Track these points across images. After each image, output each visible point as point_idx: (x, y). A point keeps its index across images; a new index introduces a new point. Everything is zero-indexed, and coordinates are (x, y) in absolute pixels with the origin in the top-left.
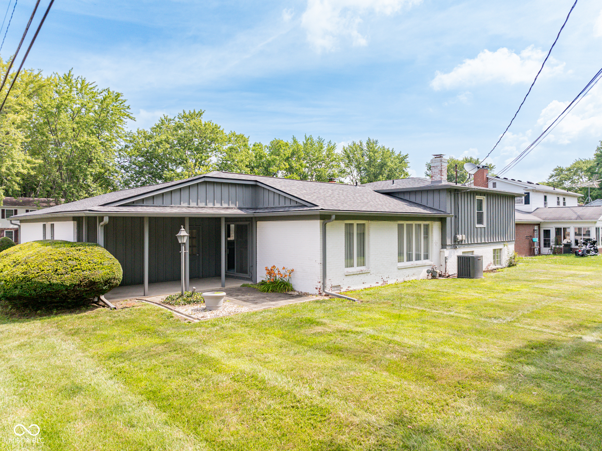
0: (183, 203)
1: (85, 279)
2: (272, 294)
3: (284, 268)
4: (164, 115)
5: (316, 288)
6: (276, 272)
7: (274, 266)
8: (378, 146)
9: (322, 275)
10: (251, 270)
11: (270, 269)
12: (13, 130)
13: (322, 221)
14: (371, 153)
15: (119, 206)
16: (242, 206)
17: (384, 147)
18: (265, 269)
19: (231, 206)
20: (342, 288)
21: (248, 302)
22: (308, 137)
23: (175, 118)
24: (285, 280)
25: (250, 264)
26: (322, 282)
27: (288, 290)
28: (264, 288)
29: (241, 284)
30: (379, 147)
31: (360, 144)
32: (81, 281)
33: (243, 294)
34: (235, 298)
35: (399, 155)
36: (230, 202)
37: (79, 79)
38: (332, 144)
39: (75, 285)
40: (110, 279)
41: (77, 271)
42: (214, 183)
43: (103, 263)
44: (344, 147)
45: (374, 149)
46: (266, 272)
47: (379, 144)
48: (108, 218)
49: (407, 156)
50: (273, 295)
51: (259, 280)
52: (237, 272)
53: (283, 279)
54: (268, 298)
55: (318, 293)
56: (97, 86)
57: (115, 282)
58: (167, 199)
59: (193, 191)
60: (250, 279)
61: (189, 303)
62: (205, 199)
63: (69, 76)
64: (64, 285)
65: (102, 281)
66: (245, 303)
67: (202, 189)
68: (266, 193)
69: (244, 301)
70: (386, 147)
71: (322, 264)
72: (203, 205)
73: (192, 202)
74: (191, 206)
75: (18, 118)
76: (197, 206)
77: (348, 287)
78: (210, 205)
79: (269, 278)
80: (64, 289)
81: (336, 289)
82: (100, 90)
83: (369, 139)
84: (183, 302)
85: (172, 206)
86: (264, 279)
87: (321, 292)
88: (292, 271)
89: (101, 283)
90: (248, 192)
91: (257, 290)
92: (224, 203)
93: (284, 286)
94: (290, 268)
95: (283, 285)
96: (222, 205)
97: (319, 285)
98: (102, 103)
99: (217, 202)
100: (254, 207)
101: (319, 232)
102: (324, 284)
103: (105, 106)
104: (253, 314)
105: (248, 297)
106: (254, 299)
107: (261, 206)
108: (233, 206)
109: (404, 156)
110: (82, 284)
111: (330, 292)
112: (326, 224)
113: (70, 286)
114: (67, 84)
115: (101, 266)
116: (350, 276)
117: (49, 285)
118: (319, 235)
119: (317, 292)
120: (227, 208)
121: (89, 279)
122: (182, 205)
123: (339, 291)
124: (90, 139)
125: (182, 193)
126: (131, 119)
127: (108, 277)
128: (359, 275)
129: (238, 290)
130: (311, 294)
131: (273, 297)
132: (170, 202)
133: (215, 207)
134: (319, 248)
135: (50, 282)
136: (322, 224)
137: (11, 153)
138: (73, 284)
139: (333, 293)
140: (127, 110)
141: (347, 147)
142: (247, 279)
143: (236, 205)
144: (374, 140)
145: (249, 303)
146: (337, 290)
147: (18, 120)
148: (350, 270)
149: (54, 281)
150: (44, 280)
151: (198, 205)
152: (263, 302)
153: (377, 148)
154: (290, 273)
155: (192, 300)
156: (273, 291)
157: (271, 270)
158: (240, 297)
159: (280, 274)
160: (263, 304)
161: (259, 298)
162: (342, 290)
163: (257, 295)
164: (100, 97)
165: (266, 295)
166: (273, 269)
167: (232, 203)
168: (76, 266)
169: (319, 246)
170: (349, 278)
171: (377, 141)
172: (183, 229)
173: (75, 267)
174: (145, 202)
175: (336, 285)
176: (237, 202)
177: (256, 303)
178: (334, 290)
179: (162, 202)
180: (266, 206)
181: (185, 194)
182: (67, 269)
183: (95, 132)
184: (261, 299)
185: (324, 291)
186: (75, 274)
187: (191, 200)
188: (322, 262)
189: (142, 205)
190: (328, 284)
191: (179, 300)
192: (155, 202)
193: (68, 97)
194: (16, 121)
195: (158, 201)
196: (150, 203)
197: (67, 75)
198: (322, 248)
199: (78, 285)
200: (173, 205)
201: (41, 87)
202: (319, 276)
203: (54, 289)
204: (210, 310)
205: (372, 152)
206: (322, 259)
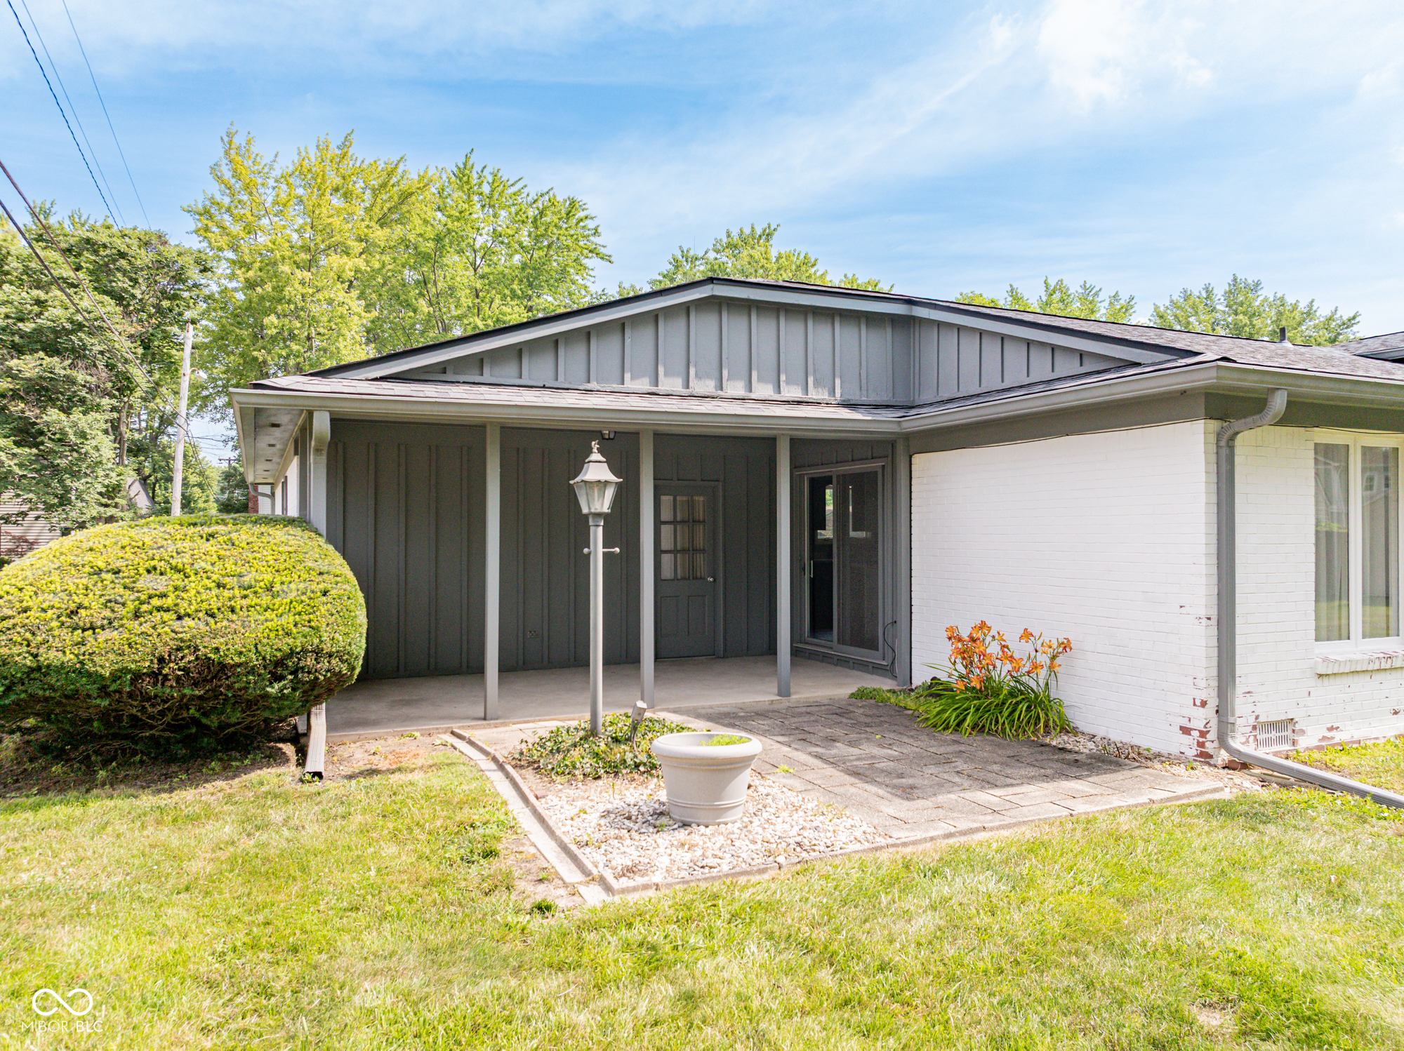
0: (632, 378)
1: (179, 649)
2: (977, 740)
3: (1027, 635)
4: (680, 247)
5: (1186, 731)
6: (994, 649)
7: (983, 625)
8: (1261, 298)
9: (1214, 672)
10: (889, 640)
11: (965, 636)
12: (339, 293)
13: (1214, 425)
14: (1241, 317)
15: (382, 379)
16: (855, 397)
17: (1282, 299)
18: (945, 635)
19: (813, 395)
20: (1303, 732)
21: (873, 781)
22: (1052, 282)
23: (706, 253)
24: (1033, 684)
25: (888, 613)
26: (1213, 703)
27: (1046, 726)
28: (944, 711)
29: (853, 689)
30: (1266, 299)
31: (1204, 295)
32: (161, 660)
33: (853, 736)
34: (818, 757)
35: (1330, 319)
36: (811, 380)
37: (486, 172)
38: (1122, 302)
39: (137, 676)
40: (292, 653)
41: (158, 616)
42: (748, 306)
43: (277, 587)
44: (1156, 307)
45: (1249, 306)
46: (948, 648)
47: (1267, 293)
48: (327, 417)
49: (1354, 318)
50: (981, 746)
51: (921, 677)
52: (841, 641)
53: (1025, 679)
54: (961, 765)
55: (1191, 752)
56: (525, 186)
57: (324, 665)
58: (572, 358)
59: (672, 333)
60: (888, 671)
61: (614, 770)
62: (715, 365)
63: (465, 168)
64: (89, 675)
65: (255, 661)
66: (857, 789)
67: (704, 327)
68: (950, 339)
69: (855, 774)
70: (1290, 300)
71: (1214, 622)
72: (708, 387)
73: (666, 375)
74: (662, 388)
75: (349, 265)
76: (685, 392)
77: (1331, 729)
78: (735, 388)
79: (964, 671)
80: (93, 689)
81: (1274, 734)
82: (533, 196)
83: (1235, 280)
84: (588, 763)
85: (589, 386)
86: (944, 677)
87: (1210, 748)
88: (1066, 646)
89: (252, 671)
90: (878, 344)
91: (914, 717)
92: (787, 383)
93: (1029, 708)
94: (1053, 635)
95: (1024, 706)
96: (778, 389)
97: (1200, 717)
98: (535, 221)
99: (760, 380)
100: (900, 400)
101: (1202, 477)
102: (1222, 711)
103: (541, 230)
104: (890, 883)
105: (876, 751)
106: (900, 767)
107: (927, 397)
108: (823, 395)
109: (1345, 318)
110: (166, 671)
111: (1249, 749)
112: (1232, 438)
113: (116, 676)
114: (461, 188)
115: (266, 600)
116: (1338, 680)
117: (32, 670)
118: (1202, 487)
119: (1187, 745)
120: (799, 403)
121: (196, 649)
122: (630, 385)
123: (1286, 747)
124: (505, 309)
125: (628, 341)
126: (602, 258)
127: (285, 644)
128: (1378, 677)
129: (838, 712)
130: (1158, 755)
131: (986, 762)
132: (583, 375)
133: (753, 396)
134: (1202, 549)
135: (36, 656)
136: (1213, 438)
137: (337, 348)
138: (126, 670)
139: (1262, 753)
140: (592, 238)
141: (1168, 304)
142: (877, 669)
143: (833, 392)
144: (1250, 281)
145: (873, 789)
146: (1281, 740)
147: (347, 268)
148: (1337, 651)
149: (52, 654)
150: (15, 650)
151: (688, 387)
152: (941, 786)
153: (1257, 303)
154: (1054, 658)
155: (629, 756)
156: (978, 728)
157: (973, 640)
158: (840, 749)
159: (1011, 659)
160: (941, 798)
161: (920, 761)
162: (1303, 742)
163: (911, 746)
164: (532, 213)
165: (950, 749)
166: (979, 635)
167: (817, 384)
168: (163, 596)
169: (1202, 539)
170: (1332, 689)
171: (1257, 284)
172: (596, 456)
173: (156, 602)
174: (486, 370)
175: (1274, 718)
176: (838, 382)
177: (908, 793)
178: (1268, 742)
179: (551, 374)
180: (946, 396)
181: (638, 342)
182: (117, 607)
183: (519, 292)
184: (932, 769)
185: (1222, 741)
186: (146, 628)
187: (661, 370)
188: (1214, 612)
189: (478, 379)
190: (1243, 711)
191: (575, 754)
192: (525, 373)
193: (461, 213)
194: (344, 271)
195: (538, 368)
196: (508, 372)
197: (462, 166)
198: (1214, 550)
199: (154, 675)
200: (593, 385)
201: (405, 197)
202: (1201, 674)
203: (52, 688)
204: (685, 825)
205: (1245, 314)
206: (1215, 600)
